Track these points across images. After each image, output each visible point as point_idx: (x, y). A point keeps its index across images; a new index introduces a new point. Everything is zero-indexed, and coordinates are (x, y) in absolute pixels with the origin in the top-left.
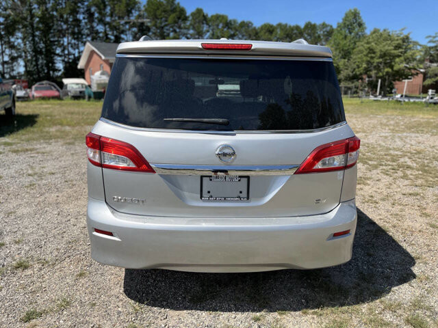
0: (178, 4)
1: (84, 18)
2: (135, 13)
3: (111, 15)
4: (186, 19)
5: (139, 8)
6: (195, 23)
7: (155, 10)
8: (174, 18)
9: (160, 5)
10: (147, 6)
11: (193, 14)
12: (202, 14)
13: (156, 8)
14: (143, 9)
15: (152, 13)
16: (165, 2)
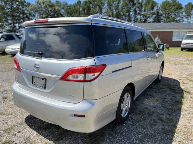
0: (178, 2)
1: (133, 14)
2: (155, 8)
3: (145, 11)
4: (181, 8)
5: (158, 6)
6: (187, 10)
7: (165, 6)
8: (175, 8)
9: (168, 3)
10: (161, 5)
11: (186, 6)
12: (191, 5)
13: (166, 5)
14: (160, 6)
15: (164, 8)
16: (171, 2)
